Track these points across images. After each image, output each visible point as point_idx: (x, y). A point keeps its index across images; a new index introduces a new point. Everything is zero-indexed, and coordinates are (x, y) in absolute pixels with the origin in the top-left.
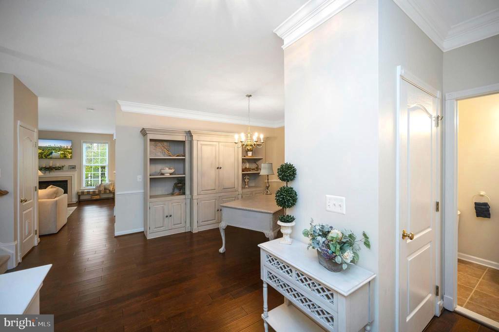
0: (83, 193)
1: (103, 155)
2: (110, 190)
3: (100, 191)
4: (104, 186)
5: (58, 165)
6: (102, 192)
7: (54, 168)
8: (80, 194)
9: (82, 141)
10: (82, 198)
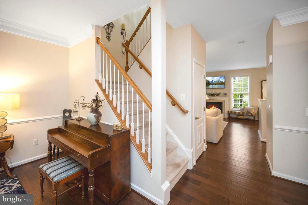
0: (231, 112)
1: (245, 84)
2: (251, 114)
3: (243, 113)
4: (247, 109)
5: (217, 93)
6: (245, 114)
7: (215, 94)
8: (230, 113)
9: (231, 76)
10: (231, 116)
